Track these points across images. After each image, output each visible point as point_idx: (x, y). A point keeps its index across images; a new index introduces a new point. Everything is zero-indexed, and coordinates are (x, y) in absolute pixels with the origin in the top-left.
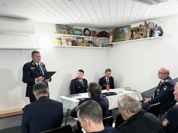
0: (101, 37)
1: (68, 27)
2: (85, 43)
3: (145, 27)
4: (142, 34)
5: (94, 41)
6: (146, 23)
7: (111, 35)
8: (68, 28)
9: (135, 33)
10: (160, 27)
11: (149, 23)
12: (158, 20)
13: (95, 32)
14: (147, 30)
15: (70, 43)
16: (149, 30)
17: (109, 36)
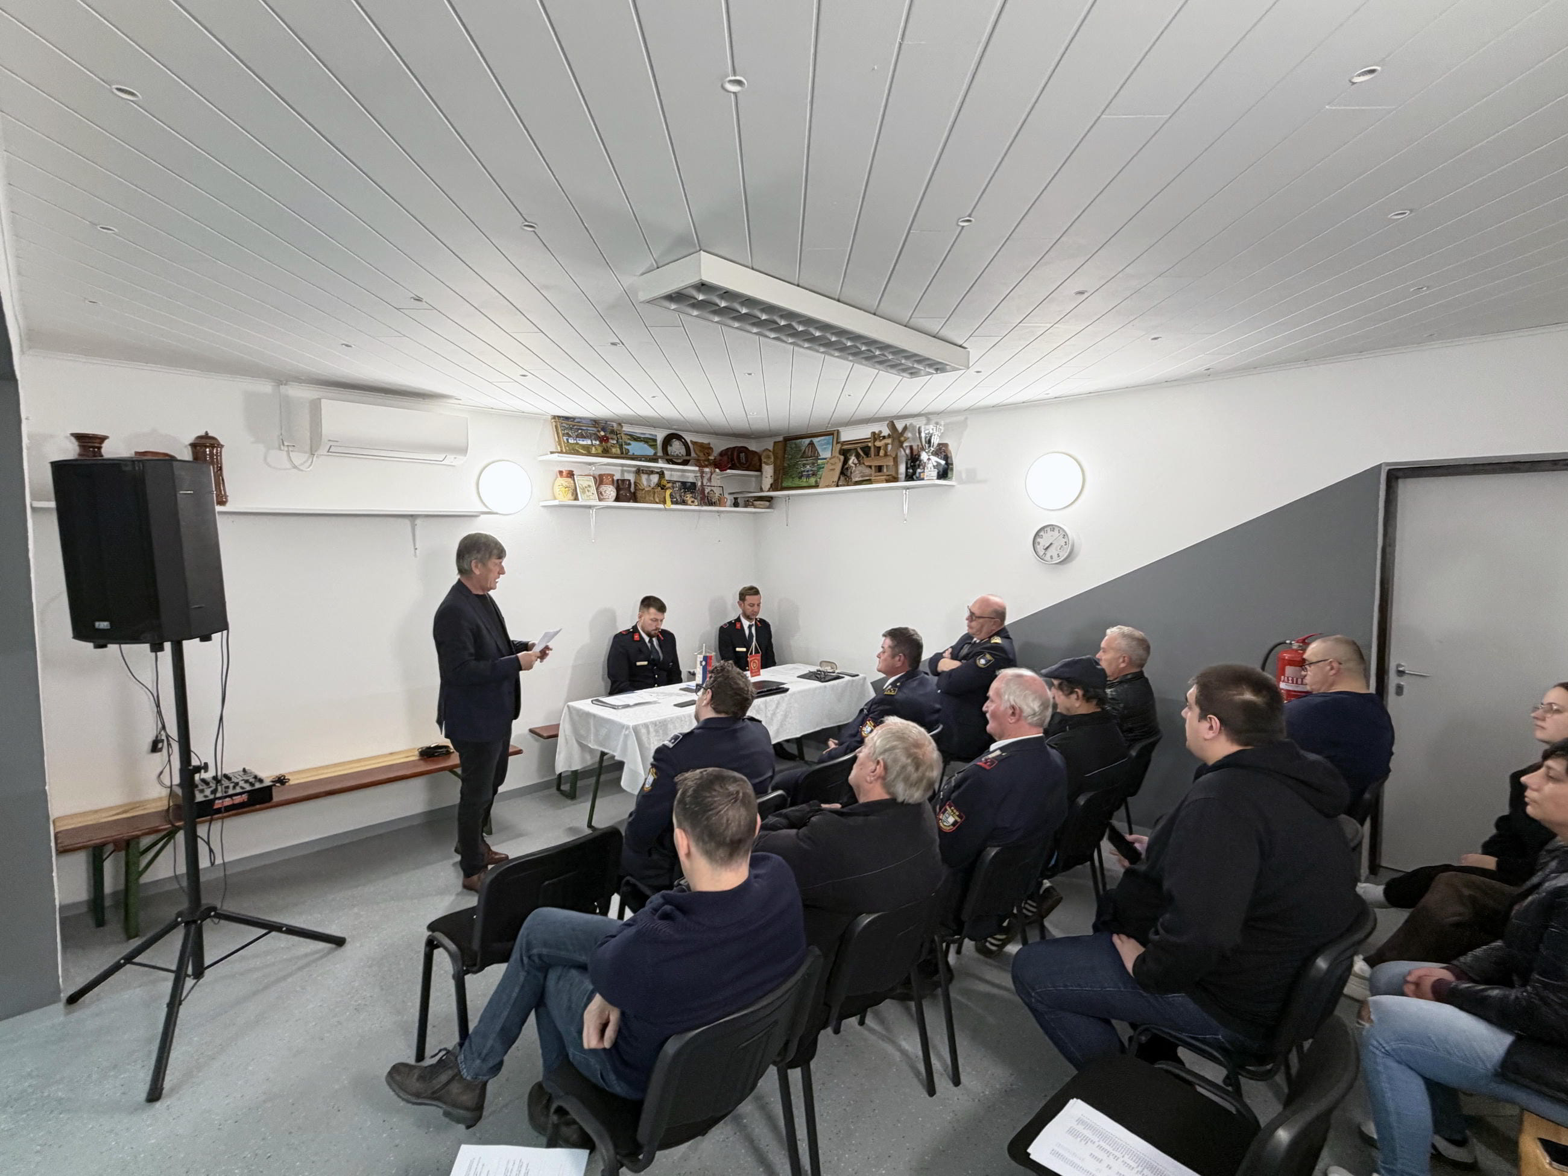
0: (730, 468)
1: (603, 429)
2: (668, 492)
3: (889, 441)
4: (880, 469)
5: (702, 483)
6: (892, 426)
7: (767, 464)
8: (602, 433)
9: (856, 461)
10: (946, 445)
11: (905, 428)
12: (936, 420)
13: (706, 449)
14: (897, 455)
15: (610, 491)
16: (903, 454)
17: (761, 466)
